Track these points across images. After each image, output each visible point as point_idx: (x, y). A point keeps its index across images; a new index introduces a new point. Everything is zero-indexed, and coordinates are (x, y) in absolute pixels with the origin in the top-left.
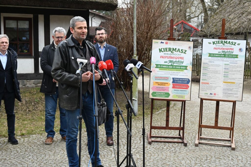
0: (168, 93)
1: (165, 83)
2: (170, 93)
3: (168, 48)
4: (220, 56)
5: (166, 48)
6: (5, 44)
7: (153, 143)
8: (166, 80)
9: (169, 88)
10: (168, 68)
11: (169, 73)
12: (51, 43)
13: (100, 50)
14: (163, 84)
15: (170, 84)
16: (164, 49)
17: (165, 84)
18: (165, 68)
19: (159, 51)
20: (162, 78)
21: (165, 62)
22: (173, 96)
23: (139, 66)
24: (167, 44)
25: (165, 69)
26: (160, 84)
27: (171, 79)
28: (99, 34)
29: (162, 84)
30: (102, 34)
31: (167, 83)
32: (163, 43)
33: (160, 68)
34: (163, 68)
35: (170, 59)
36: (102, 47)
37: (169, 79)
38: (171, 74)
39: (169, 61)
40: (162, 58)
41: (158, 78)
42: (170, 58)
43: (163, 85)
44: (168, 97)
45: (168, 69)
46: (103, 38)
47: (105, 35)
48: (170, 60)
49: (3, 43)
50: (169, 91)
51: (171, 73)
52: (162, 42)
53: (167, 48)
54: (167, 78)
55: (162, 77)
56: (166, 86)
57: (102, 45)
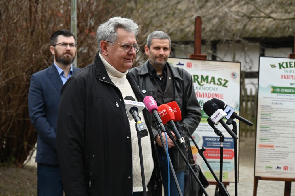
4: (293, 91)
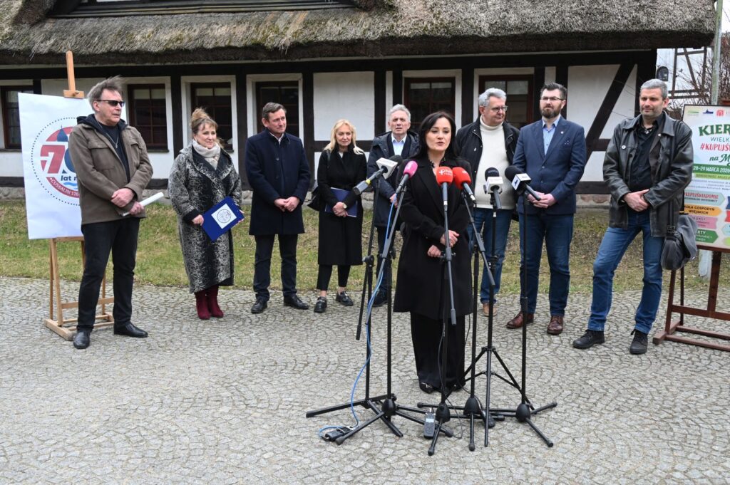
0: (714, 232)
1: (708, 209)
2: (718, 231)
3: (723, 126)
5: (717, 126)
6: (399, 122)
7: (667, 343)
8: (712, 201)
9: (716, 219)
10: (719, 173)
11: (720, 184)
12: (475, 120)
13: (545, 132)
14: (703, 210)
15: (720, 211)
16: (712, 127)
17: (706, 211)
18: (710, 172)
19: (699, 134)
20: (700, 196)
21: (712, 159)
22: (725, 240)
23: (516, 183)
24: (720, 115)
25: (711, 175)
26: (693, 209)
27: (724, 199)
28: (546, 98)
29: (700, 210)
30: (553, 98)
31: (713, 209)
32: (712, 113)
33: (699, 174)
34: (705, 172)
35: (724, 152)
36: (549, 126)
37: (719, 199)
38: (724, 187)
39: (722, 156)
40: (705, 148)
41: (692, 197)
42: (725, 148)
43: (703, 212)
44: (713, 241)
45: (717, 175)
46: (553, 108)
47: (559, 102)
48: (726, 155)
49: (396, 120)
50: (715, 227)
51: (725, 184)
52: (709, 111)
53: (721, 125)
54: (713, 196)
55: (701, 193)
56: (710, 215)
57: (549, 122)
